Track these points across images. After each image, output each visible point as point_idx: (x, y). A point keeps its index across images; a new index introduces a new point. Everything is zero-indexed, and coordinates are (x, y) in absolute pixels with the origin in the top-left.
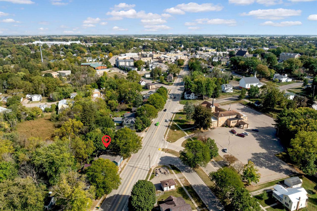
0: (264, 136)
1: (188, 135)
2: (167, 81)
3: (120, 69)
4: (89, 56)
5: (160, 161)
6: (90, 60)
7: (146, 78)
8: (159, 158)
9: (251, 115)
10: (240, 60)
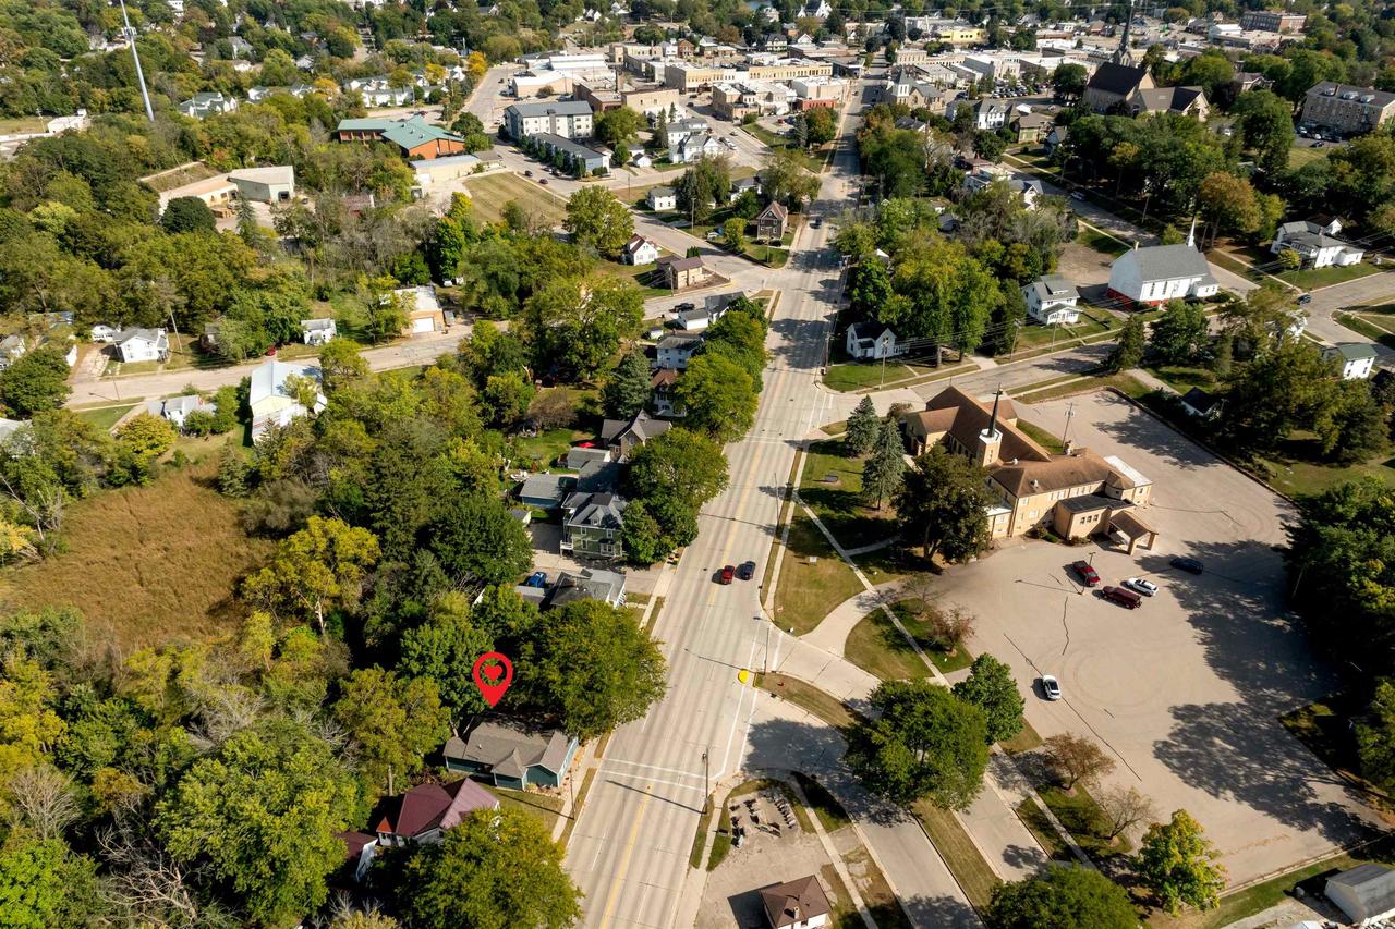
0: (1226, 604)
1: (871, 590)
2: (760, 243)
3: (527, 153)
4: (376, 74)
5: (751, 749)
6: (382, 99)
7: (655, 214)
8: (742, 732)
9: (1162, 463)
10: (1118, 138)
